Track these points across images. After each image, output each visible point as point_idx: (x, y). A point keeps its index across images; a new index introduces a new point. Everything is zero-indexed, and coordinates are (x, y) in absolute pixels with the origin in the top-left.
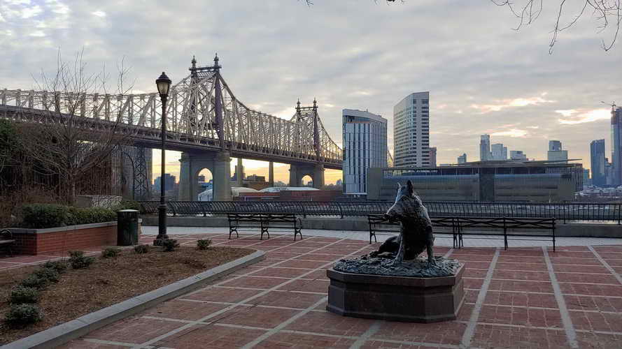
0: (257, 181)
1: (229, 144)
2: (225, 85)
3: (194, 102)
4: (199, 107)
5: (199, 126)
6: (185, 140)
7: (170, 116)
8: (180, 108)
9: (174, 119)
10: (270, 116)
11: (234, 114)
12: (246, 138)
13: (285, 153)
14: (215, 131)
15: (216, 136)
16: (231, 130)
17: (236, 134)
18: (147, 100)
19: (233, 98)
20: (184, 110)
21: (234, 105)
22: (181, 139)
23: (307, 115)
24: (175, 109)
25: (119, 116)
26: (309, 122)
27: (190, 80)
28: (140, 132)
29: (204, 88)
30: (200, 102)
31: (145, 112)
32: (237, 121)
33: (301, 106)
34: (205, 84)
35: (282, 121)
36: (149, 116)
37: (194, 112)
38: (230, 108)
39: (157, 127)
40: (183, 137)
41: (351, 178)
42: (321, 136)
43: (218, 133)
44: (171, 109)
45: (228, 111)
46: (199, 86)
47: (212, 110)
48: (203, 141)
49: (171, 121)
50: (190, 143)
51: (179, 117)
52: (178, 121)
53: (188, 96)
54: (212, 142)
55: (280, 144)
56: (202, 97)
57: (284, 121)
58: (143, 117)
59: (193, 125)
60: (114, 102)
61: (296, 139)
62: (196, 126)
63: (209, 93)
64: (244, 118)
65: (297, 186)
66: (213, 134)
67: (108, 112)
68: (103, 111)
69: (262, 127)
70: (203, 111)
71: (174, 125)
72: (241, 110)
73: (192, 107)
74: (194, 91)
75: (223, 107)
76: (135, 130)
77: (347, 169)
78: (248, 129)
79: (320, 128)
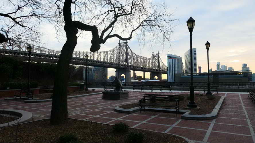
0: (140, 78)
1: (130, 66)
2: (129, 48)
3: (120, 53)
4: (121, 55)
6: (116, 65)
7: (112, 58)
8: (115, 55)
9: (114, 59)
10: (144, 57)
11: (132, 57)
12: (136, 64)
13: (149, 69)
15: (126, 64)
16: (131, 62)
17: (133, 63)
18: (105, 53)
19: (132, 52)
20: (117, 56)
21: (132, 54)
23: (156, 56)
24: (114, 56)
25: (97, 58)
26: (156, 59)
27: (118, 46)
28: (103, 63)
29: (123, 49)
30: (121, 53)
31: (105, 57)
32: (133, 59)
33: (154, 53)
35: (147, 59)
37: (120, 56)
38: (131, 55)
39: (108, 61)
40: (116, 64)
41: (170, 77)
42: (160, 63)
43: (127, 63)
44: (113, 56)
46: (121, 48)
47: (125, 55)
48: (122, 65)
50: (118, 66)
51: (115, 58)
52: (115, 59)
53: (117, 52)
54: (125, 65)
55: (147, 66)
57: (148, 58)
58: (104, 58)
61: (152, 64)
62: (120, 61)
63: (124, 51)
64: (135, 58)
65: (153, 80)
66: (125, 63)
67: (94, 57)
68: (93, 57)
69: (141, 61)
70: (122, 56)
71: (114, 61)
72: (134, 55)
73: (119, 55)
74: (119, 50)
75: (128, 54)
76: (102, 62)
77: (169, 74)
78: (136, 61)
79: (160, 61)
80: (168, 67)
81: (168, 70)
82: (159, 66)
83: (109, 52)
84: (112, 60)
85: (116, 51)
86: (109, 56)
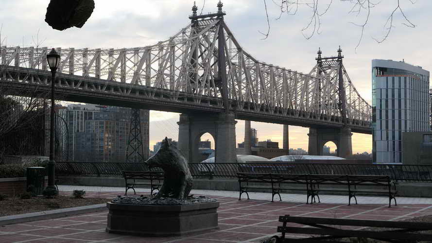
0: (270, 148)
1: (235, 103)
2: (230, 34)
3: (194, 55)
4: (200, 60)
5: (199, 82)
6: (182, 99)
7: (167, 72)
8: (178, 63)
9: (172, 76)
10: (284, 70)
11: (240, 69)
12: (256, 95)
14: (218, 89)
15: (219, 95)
16: (237, 87)
17: (243, 92)
18: (141, 55)
19: (239, 49)
20: (183, 65)
21: (241, 58)
22: (179, 99)
23: (330, 67)
24: (172, 65)
25: (111, 73)
26: (332, 76)
27: (190, 30)
28: (134, 91)
29: (206, 38)
30: (202, 55)
31: (139, 68)
33: (322, 56)
34: (207, 34)
35: (298, 76)
36: (144, 73)
37: (195, 66)
38: (235, 60)
39: (152, 85)
40: (182, 97)
41: (382, 145)
42: (347, 93)
43: (222, 91)
44: (169, 64)
45: (233, 64)
46: (201, 36)
47: (215, 63)
48: (204, 100)
49: (168, 78)
50: (188, 103)
51: (177, 72)
52: (176, 78)
53: (186, 52)
54: (214, 101)
55: (295, 103)
56: (203, 49)
57: (301, 74)
58: (136, 74)
59: (192, 82)
60: (104, 57)
61: (317, 97)
62: (197, 82)
63: (211, 45)
64: (252, 72)
65: (319, 154)
66: (216, 92)
67: (98, 69)
68: (93, 68)
69: (274, 84)
70: (205, 65)
71: (172, 83)
72: (249, 63)
73: (192, 62)
74: (194, 43)
75: (228, 59)
76: (127, 89)
77: (378, 133)
78: (257, 85)
79: (346, 83)
80: (374, 109)
81: (374, 118)
82: (342, 103)
83: (155, 52)
84: (168, 79)
85: (179, 46)
86: (155, 66)
